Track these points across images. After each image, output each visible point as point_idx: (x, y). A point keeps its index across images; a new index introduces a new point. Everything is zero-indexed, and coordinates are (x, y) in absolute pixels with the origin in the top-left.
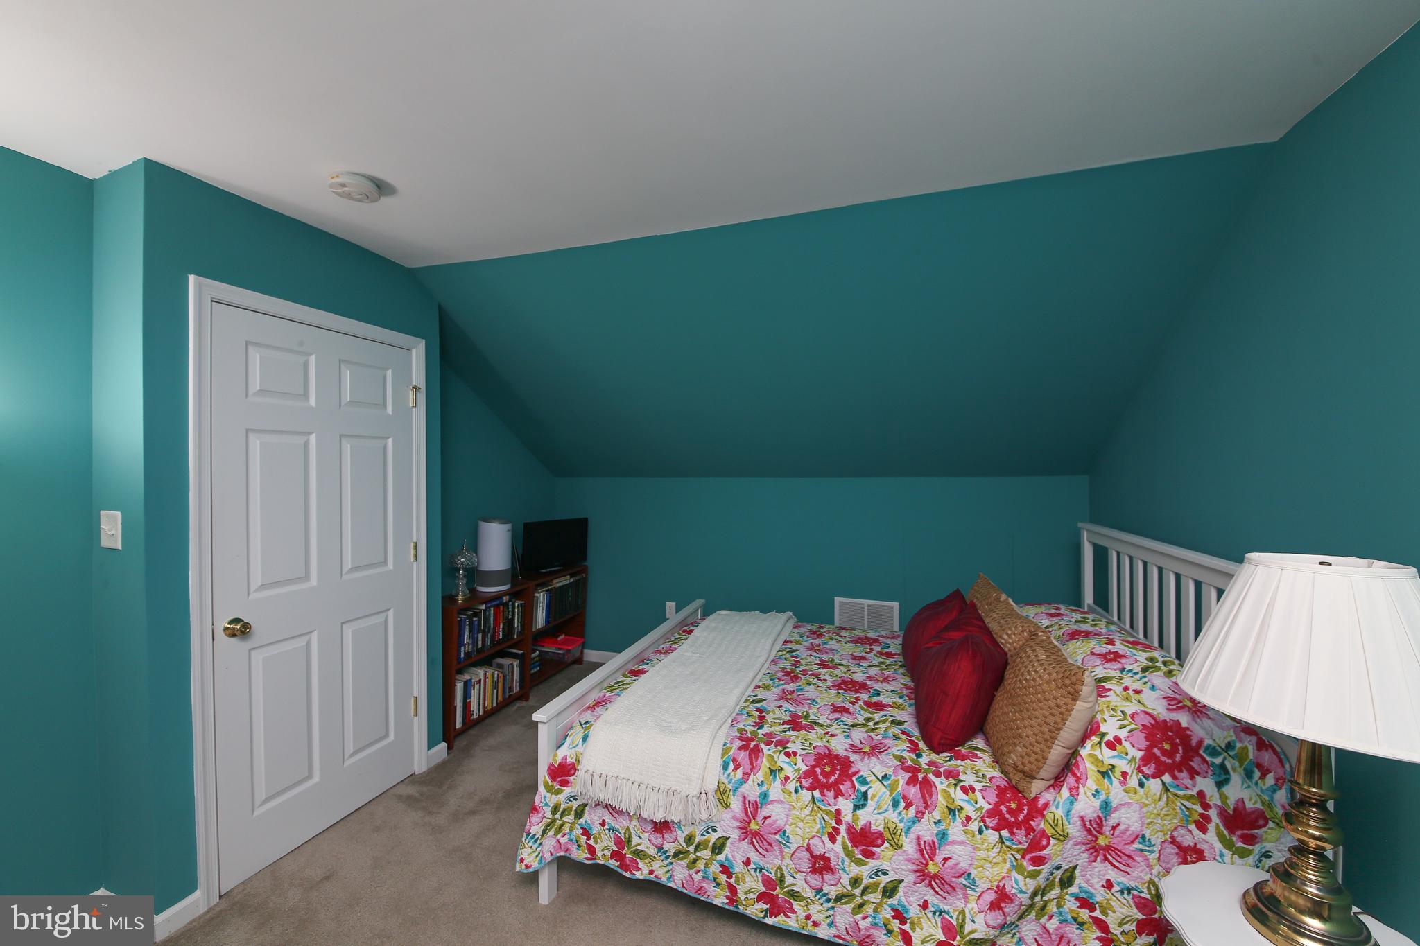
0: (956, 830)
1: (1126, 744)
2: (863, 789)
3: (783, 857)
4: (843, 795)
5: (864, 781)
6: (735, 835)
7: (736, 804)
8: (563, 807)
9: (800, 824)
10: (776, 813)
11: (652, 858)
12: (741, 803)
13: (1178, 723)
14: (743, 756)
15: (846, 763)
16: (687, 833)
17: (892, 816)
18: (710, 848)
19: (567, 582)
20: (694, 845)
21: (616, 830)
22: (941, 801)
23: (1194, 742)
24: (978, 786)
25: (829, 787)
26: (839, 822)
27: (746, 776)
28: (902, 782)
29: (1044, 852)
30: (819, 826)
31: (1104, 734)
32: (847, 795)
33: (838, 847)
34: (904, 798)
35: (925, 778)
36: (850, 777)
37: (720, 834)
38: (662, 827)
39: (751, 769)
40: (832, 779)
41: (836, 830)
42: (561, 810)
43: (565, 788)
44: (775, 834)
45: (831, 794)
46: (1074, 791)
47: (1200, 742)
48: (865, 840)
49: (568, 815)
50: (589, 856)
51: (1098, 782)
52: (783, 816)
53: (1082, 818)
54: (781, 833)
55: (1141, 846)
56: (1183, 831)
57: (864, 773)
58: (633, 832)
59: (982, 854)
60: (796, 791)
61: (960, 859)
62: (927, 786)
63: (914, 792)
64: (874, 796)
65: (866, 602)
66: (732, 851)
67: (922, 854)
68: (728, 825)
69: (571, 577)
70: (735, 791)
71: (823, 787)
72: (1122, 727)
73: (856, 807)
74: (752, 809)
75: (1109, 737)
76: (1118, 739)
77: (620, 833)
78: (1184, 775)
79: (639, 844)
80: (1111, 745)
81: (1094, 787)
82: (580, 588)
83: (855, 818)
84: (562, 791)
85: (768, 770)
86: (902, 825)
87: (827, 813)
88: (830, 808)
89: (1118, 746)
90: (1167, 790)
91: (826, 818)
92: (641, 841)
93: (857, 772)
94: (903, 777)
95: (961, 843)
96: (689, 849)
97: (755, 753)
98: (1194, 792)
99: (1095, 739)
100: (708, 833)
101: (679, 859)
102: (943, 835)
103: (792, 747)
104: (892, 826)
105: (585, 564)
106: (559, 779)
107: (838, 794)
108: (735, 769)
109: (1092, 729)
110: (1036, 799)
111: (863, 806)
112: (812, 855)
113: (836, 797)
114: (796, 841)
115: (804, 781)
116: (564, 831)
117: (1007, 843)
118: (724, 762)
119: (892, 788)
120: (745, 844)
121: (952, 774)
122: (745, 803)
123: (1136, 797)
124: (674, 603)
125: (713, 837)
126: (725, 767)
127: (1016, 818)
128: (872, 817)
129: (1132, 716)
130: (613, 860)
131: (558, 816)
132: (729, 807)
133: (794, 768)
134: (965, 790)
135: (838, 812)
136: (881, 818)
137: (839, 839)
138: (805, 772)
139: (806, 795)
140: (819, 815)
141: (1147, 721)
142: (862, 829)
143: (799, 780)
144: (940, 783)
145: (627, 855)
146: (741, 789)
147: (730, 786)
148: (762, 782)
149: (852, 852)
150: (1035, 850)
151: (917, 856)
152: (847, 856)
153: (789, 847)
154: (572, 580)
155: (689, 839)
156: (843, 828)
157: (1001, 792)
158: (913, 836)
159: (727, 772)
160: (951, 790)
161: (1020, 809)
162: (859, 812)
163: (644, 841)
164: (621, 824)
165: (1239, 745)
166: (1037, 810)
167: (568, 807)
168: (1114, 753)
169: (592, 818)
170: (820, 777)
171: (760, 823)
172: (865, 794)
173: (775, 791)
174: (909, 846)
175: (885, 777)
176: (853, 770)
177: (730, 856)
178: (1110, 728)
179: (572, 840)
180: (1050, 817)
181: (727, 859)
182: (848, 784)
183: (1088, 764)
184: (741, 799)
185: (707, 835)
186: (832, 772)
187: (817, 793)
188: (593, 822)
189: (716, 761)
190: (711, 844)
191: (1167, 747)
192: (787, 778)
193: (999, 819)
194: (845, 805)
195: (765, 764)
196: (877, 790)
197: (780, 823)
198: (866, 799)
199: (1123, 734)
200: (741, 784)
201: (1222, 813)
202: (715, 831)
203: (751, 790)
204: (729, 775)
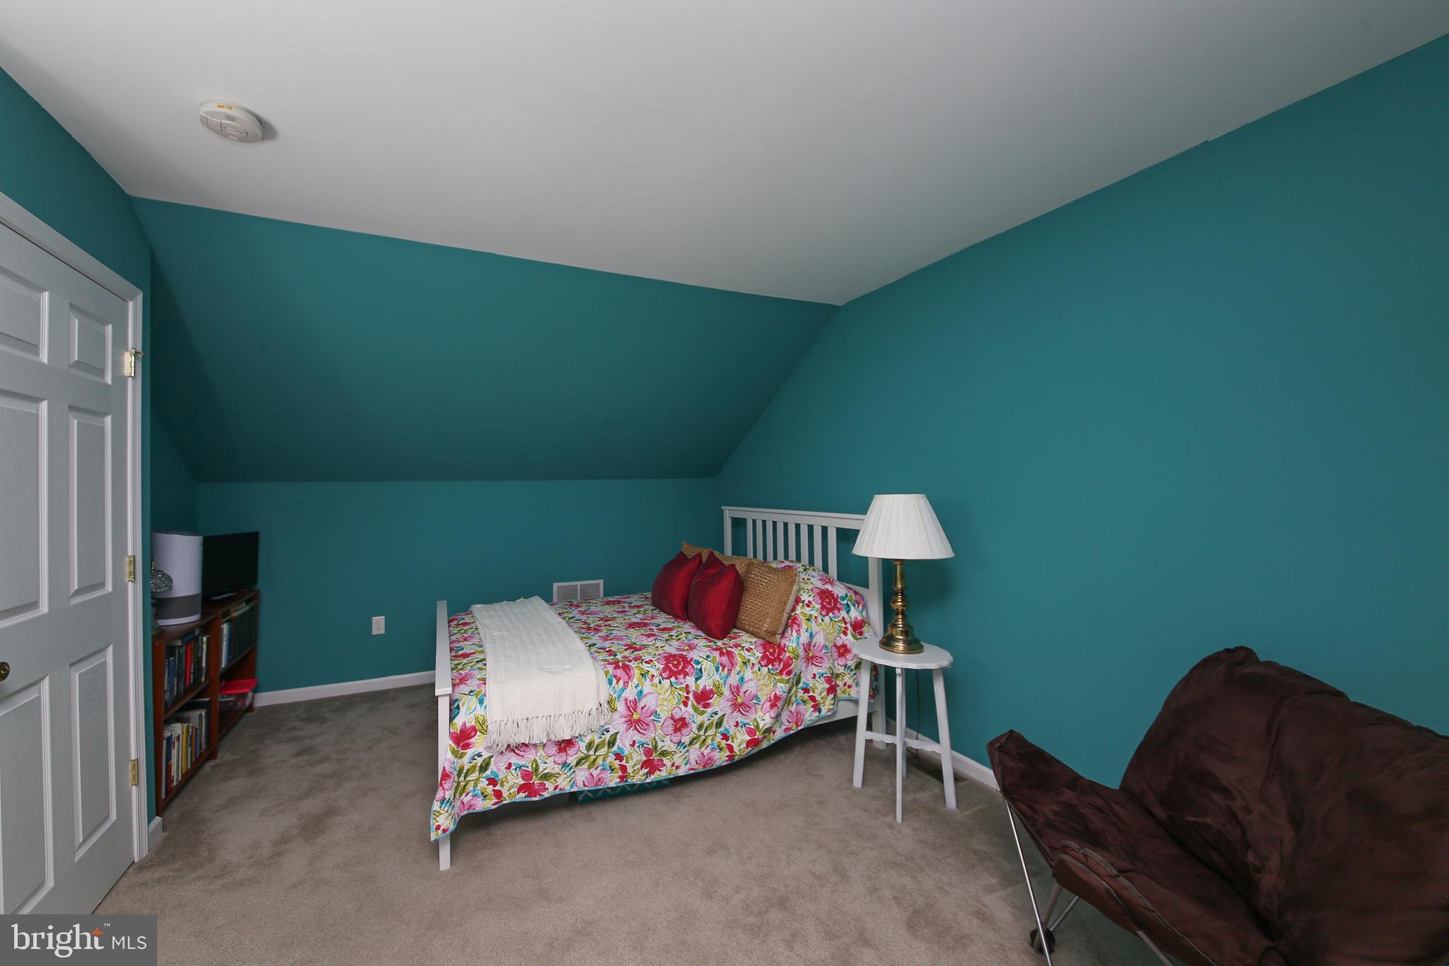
0: (748, 674)
1: (813, 603)
2: (699, 667)
3: (656, 730)
4: (688, 675)
5: (698, 663)
6: (622, 728)
7: (621, 707)
8: (466, 768)
9: (665, 703)
10: (649, 702)
11: (556, 775)
12: (624, 705)
13: (828, 589)
14: (619, 672)
15: (684, 658)
16: (587, 742)
17: (716, 677)
18: (606, 745)
19: (244, 610)
20: (594, 748)
21: (523, 766)
22: (739, 660)
23: (836, 596)
24: (753, 647)
25: (679, 673)
26: (688, 692)
27: (626, 683)
28: (717, 656)
29: (792, 667)
30: (676, 700)
31: (804, 601)
32: (690, 674)
33: (690, 708)
34: (721, 664)
35: (727, 651)
36: (689, 663)
37: (612, 731)
38: (565, 745)
39: (629, 678)
40: (680, 667)
41: (687, 698)
42: (465, 771)
43: (467, 750)
44: (650, 716)
45: (682, 676)
46: (798, 631)
47: (838, 596)
48: (704, 698)
49: (472, 773)
50: (496, 801)
51: (807, 624)
52: (654, 702)
53: (803, 644)
54: (654, 714)
55: (825, 651)
56: (838, 639)
57: (696, 658)
58: (539, 761)
59: (762, 682)
60: (660, 683)
61: (751, 689)
62: (730, 654)
63: (725, 659)
64: (705, 669)
65: (578, 583)
66: (622, 741)
67: (734, 694)
68: (618, 724)
69: (247, 604)
70: (619, 697)
71: (675, 674)
72: (810, 596)
73: (697, 679)
74: (632, 706)
75: (806, 602)
76: (809, 602)
77: (528, 767)
78: (836, 611)
79: (545, 769)
80: (808, 605)
81: (806, 628)
82: (253, 615)
83: (697, 686)
84: (465, 754)
85: (640, 675)
86: (721, 681)
87: (680, 689)
88: (682, 686)
89: (811, 605)
90: (832, 620)
91: (680, 693)
92: (546, 765)
93: (692, 659)
94: (716, 654)
95: (751, 680)
96: (590, 753)
97: (626, 668)
98: (841, 618)
99: (801, 604)
100: (603, 734)
101: (581, 766)
102: (742, 679)
103: (647, 658)
104: (717, 683)
105: (256, 588)
106: (462, 744)
107: (686, 674)
108: (618, 682)
109: (798, 600)
110: (780, 644)
111: (701, 677)
112: (675, 721)
113: (685, 677)
114: (664, 715)
115: (663, 674)
116: (467, 791)
117: (772, 672)
118: (609, 680)
119: (713, 661)
120: (631, 731)
121: (736, 646)
122: (627, 704)
123: (822, 627)
124: (383, 617)
125: (607, 736)
126: (610, 683)
127: (774, 656)
128: (706, 683)
129: (812, 590)
130: (521, 793)
131: (462, 778)
132: (616, 710)
133: (656, 668)
134: (748, 650)
135: (687, 686)
136: (711, 680)
137: (690, 703)
138: (663, 669)
139: (666, 683)
140: (676, 693)
141: (818, 591)
142: (702, 691)
143: (661, 675)
144: (736, 651)
145: (535, 782)
146: (623, 695)
147: (615, 695)
148: (638, 684)
149: (698, 708)
150: (786, 668)
151: (731, 696)
152: (695, 712)
153: (659, 721)
154: (248, 608)
155: (589, 746)
156: (691, 696)
157: (764, 646)
158: (727, 686)
159: (612, 686)
160: (742, 652)
161: (775, 651)
162: (698, 682)
163: (549, 764)
164: (527, 760)
165: (849, 595)
166: (782, 649)
167: (472, 766)
168: (810, 609)
169: (497, 767)
170: (673, 668)
171: (640, 712)
172: (701, 669)
173: (647, 687)
174: (726, 692)
175: (708, 657)
176: (689, 659)
177: (620, 745)
178: (805, 597)
179: (476, 795)
180: (790, 649)
181: (618, 748)
182: (690, 667)
183: (801, 617)
184: (624, 702)
185: (603, 736)
186: (679, 664)
187: (673, 679)
188: (499, 770)
189: (604, 681)
190: (607, 742)
191: (828, 600)
192: (653, 676)
193: (768, 660)
194: (690, 680)
195: (637, 673)
196: (707, 666)
197: (653, 707)
198: (702, 672)
199: (811, 599)
200: (623, 691)
201: (852, 625)
202: (608, 731)
203: (630, 693)
204: (614, 687)
